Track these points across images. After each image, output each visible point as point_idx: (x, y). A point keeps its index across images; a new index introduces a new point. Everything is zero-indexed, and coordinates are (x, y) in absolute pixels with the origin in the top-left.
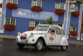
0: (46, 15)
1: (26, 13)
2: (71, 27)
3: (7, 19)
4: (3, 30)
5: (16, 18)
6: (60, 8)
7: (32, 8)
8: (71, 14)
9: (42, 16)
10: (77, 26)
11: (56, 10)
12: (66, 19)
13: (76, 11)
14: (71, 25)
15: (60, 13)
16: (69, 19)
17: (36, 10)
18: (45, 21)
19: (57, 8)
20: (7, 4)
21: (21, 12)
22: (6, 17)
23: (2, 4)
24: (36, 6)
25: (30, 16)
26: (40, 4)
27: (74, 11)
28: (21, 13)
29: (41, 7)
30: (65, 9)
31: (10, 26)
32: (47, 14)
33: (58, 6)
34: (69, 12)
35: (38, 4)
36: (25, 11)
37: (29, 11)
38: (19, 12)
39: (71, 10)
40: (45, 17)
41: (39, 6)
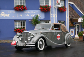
0: (32, 14)
1: (9, 14)
6: (45, 5)
7: (15, 8)
8: (57, 9)
9: (27, 15)
10: (65, 21)
11: (41, 7)
12: (52, 16)
13: (62, 6)
14: (58, 21)
15: (46, 10)
16: (55, 16)
17: (20, 9)
18: (31, 20)
19: (42, 5)
21: (4, 13)
24: (20, 5)
25: (14, 17)
27: (59, 6)
28: (4, 15)
29: (25, 5)
30: (50, 5)
32: (33, 12)
33: (43, 3)
34: (55, 8)
35: (21, 3)
36: (9, 12)
37: (13, 11)
38: (2, 13)
39: (57, 6)
40: (30, 15)
41: (22, 4)
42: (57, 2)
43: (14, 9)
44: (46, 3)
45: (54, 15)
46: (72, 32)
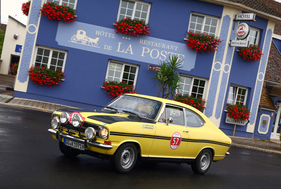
0: (160, 49)
1: (97, 39)
2: (231, 93)
3: (40, 51)
4: (26, 83)
5: (67, 49)
6: (202, 31)
7: (119, 24)
8: (236, 51)
9: (146, 50)
10: (250, 89)
11: (191, 35)
12: (218, 66)
13: (252, 43)
14: (230, 84)
15: (203, 47)
16: (226, 69)
17: (131, 30)
18: (155, 66)
19: (195, 30)
20: (45, 5)
21: (84, 33)
22: (37, 45)
23: (28, 4)
24: (133, 18)
25: (109, 48)
26: (144, 15)
27: (244, 44)
28: (83, 37)
29: (147, 22)
30: (217, 34)
31: (48, 71)
32: (164, 46)
34: (230, 45)
35: (137, 14)
36: (98, 33)
37: (109, 33)
38: (79, 32)
39: (235, 41)
40: (155, 54)
41: (140, 19)
42: (238, 30)
43: (114, 27)
44: (206, 28)
45: (223, 65)
46: (264, 123)
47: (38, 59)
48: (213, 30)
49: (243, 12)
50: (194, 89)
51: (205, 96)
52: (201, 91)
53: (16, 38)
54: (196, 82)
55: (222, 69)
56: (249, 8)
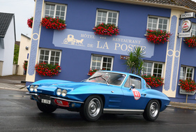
0: (128, 44)
1: (82, 40)
2: (182, 72)
3: (42, 52)
4: (34, 75)
5: (61, 49)
6: (157, 28)
7: (97, 28)
8: (183, 41)
9: (118, 45)
10: (195, 68)
11: (150, 32)
12: (171, 53)
13: (194, 34)
14: (181, 65)
15: (158, 40)
16: (177, 54)
17: (105, 32)
18: (125, 56)
19: (152, 28)
20: (43, 19)
21: (73, 36)
22: (40, 48)
23: (32, 19)
24: (106, 23)
25: (91, 46)
26: (114, 21)
27: (188, 35)
28: (72, 40)
29: (117, 25)
30: (168, 30)
31: (49, 66)
32: (130, 41)
33: (153, 25)
34: (178, 37)
35: (109, 20)
36: (82, 35)
37: (90, 35)
38: (69, 36)
39: (182, 33)
40: (124, 47)
41: (112, 23)
42: (183, 26)
43: (94, 31)
44: (160, 26)
45: (174, 52)
47: (41, 58)
48: (165, 27)
49: (186, 12)
50: (155, 71)
51: (163, 75)
52: (160, 71)
53: (27, 49)
54: (156, 66)
55: (174, 55)
56: (190, 9)
